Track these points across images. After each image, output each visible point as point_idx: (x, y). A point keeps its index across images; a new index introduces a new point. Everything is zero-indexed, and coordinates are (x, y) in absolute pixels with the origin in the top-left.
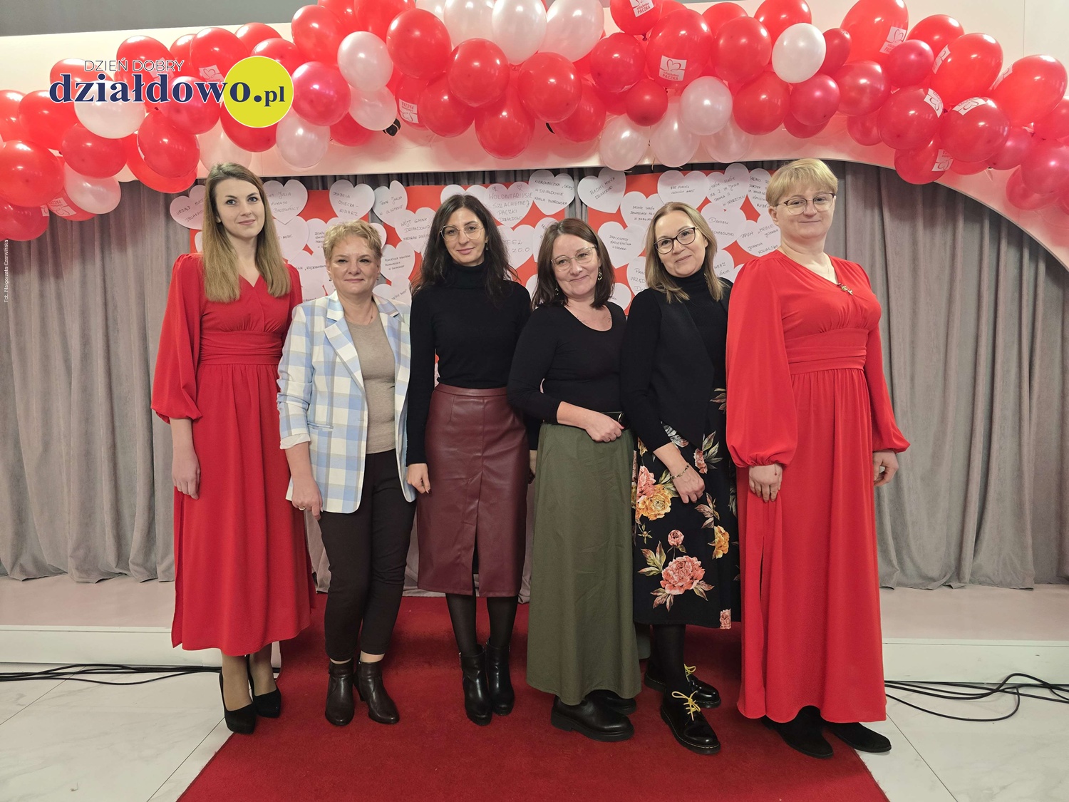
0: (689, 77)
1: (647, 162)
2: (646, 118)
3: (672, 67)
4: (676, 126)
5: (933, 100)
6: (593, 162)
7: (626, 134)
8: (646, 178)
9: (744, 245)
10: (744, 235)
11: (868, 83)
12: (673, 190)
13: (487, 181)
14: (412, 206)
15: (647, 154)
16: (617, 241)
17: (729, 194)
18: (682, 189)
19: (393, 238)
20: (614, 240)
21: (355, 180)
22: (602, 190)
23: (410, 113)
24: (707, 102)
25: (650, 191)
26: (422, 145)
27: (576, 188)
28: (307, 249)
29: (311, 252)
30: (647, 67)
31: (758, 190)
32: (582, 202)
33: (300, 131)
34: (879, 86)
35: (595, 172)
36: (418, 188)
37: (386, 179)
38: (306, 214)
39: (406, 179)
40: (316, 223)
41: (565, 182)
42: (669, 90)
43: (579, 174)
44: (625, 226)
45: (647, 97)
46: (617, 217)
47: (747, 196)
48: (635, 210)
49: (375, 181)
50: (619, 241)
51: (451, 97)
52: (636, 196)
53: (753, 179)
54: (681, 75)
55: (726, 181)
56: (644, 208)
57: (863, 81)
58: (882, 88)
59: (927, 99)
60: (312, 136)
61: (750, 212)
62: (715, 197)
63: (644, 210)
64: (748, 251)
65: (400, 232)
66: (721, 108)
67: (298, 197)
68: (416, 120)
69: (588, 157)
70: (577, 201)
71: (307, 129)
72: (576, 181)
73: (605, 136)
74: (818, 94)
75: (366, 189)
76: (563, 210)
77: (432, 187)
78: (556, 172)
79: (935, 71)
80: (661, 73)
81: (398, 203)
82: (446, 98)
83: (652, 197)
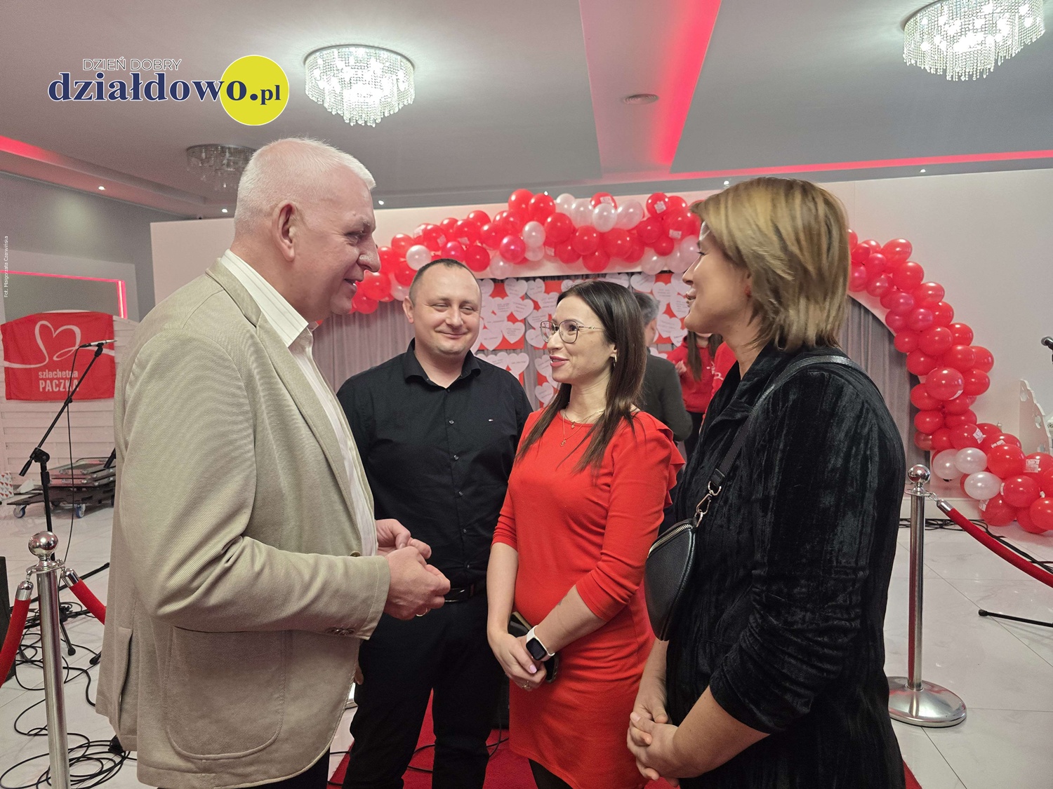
0: (683, 237)
1: (665, 269)
2: (663, 253)
3: (673, 233)
4: (678, 254)
6: (638, 269)
7: (655, 258)
8: (664, 275)
13: (584, 277)
14: (547, 291)
15: (666, 265)
19: (537, 307)
21: (518, 279)
22: (643, 281)
23: (551, 252)
25: (667, 282)
26: (553, 262)
27: (629, 280)
28: (493, 312)
29: (495, 314)
30: (664, 234)
33: (501, 264)
35: (640, 273)
36: (549, 282)
37: (534, 279)
38: (493, 295)
39: (543, 278)
40: (498, 299)
41: (626, 277)
42: (672, 241)
43: (632, 274)
45: (664, 245)
48: (660, 291)
49: (527, 279)
51: (572, 248)
52: (661, 284)
54: (679, 237)
56: (665, 290)
60: (507, 265)
65: (541, 304)
67: (490, 287)
68: (553, 254)
69: (636, 266)
71: (504, 263)
72: (631, 277)
73: (645, 258)
75: (524, 282)
77: (556, 281)
78: (619, 274)
80: (670, 236)
81: (540, 290)
82: (570, 248)
83: (669, 285)
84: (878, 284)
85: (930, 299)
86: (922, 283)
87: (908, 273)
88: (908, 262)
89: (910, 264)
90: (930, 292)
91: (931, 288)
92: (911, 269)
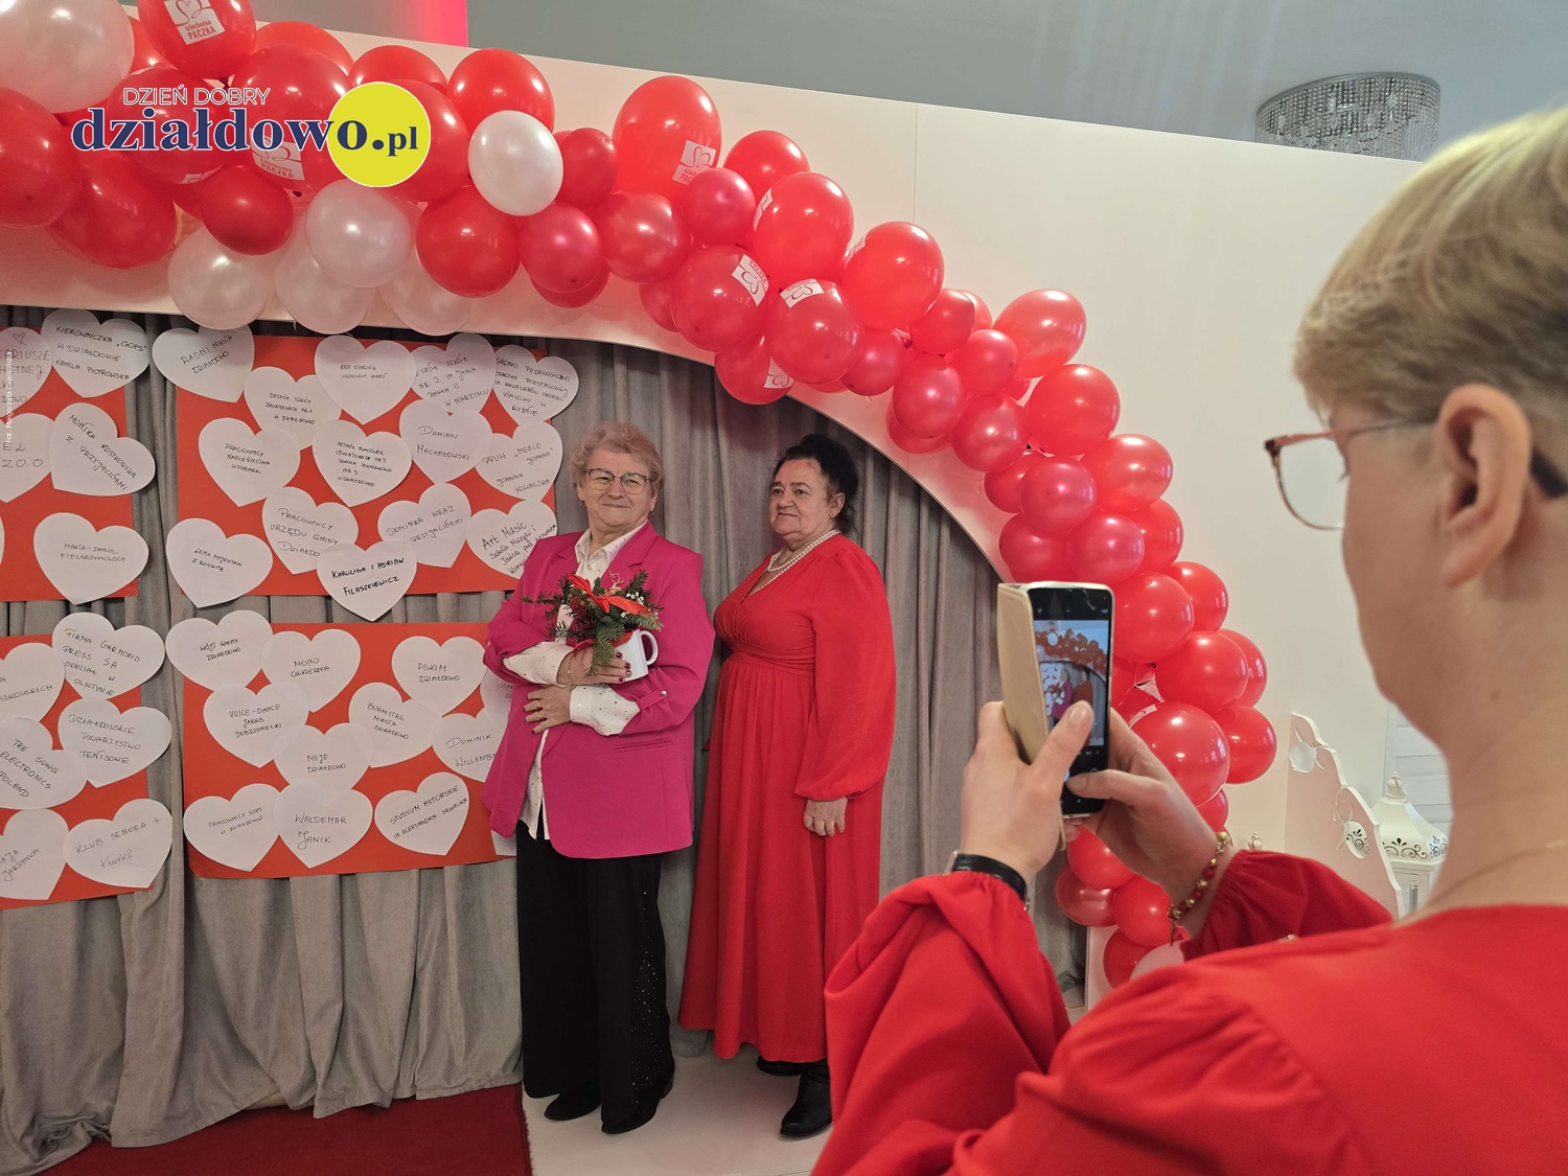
2: (247, 239)
5: (749, 275)
9: (490, 476)
10: (489, 460)
11: (652, 231)
12: (346, 372)
16: (241, 455)
17: (456, 386)
18: (363, 372)
20: (235, 453)
22: (208, 357)
24: (352, 228)
25: (301, 368)
27: (150, 348)
31: (513, 382)
32: (165, 379)
34: (668, 239)
41: (125, 336)
43: (163, 323)
44: (256, 429)
45: (243, 202)
46: (239, 410)
47: (492, 391)
48: (274, 401)
50: (247, 455)
52: (274, 377)
53: (502, 362)
55: (449, 363)
56: (292, 399)
57: (644, 227)
58: (675, 242)
59: (737, 274)
61: (498, 418)
62: (428, 390)
63: (291, 403)
64: (496, 485)
66: (382, 242)
70: (153, 373)
72: (151, 335)
73: (179, 259)
74: (560, 239)
76: (122, 388)
78: (103, 316)
79: (755, 226)
83: (305, 379)
84: (991, 431)
85: (1132, 489)
86: (1113, 435)
87: (1079, 401)
88: (1076, 366)
89: (1081, 372)
90: (1134, 466)
91: (1134, 454)
92: (1081, 387)
